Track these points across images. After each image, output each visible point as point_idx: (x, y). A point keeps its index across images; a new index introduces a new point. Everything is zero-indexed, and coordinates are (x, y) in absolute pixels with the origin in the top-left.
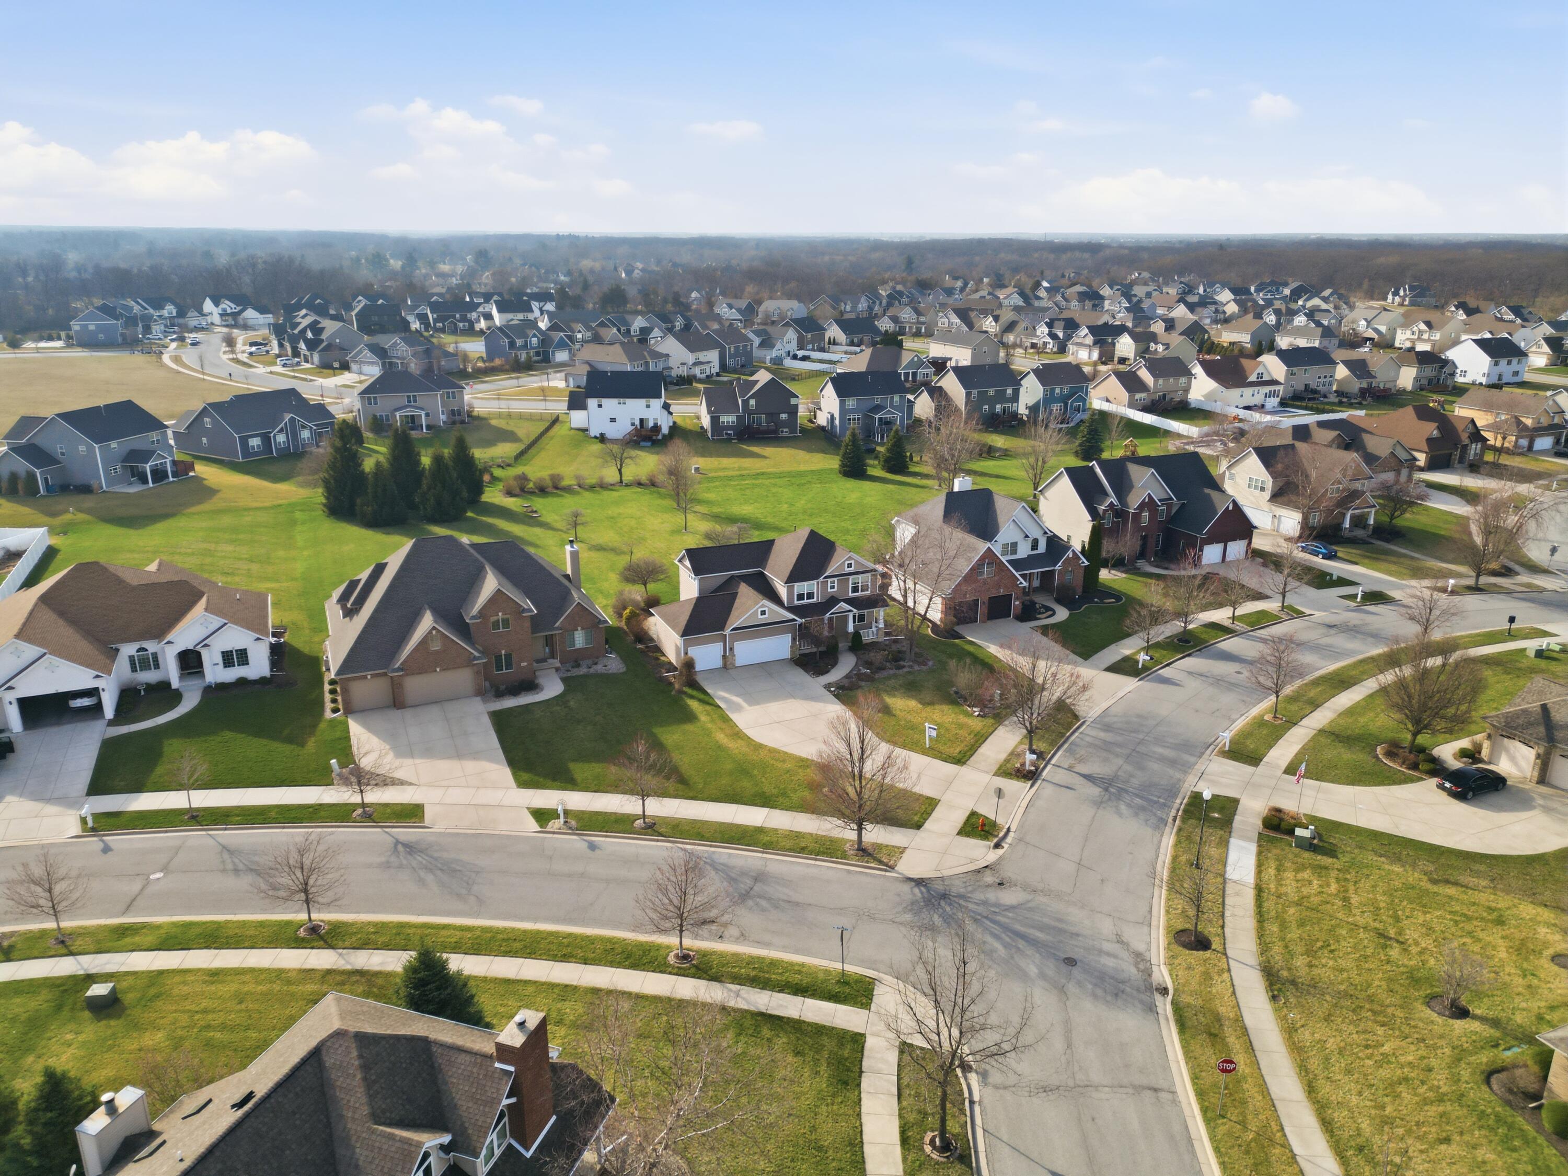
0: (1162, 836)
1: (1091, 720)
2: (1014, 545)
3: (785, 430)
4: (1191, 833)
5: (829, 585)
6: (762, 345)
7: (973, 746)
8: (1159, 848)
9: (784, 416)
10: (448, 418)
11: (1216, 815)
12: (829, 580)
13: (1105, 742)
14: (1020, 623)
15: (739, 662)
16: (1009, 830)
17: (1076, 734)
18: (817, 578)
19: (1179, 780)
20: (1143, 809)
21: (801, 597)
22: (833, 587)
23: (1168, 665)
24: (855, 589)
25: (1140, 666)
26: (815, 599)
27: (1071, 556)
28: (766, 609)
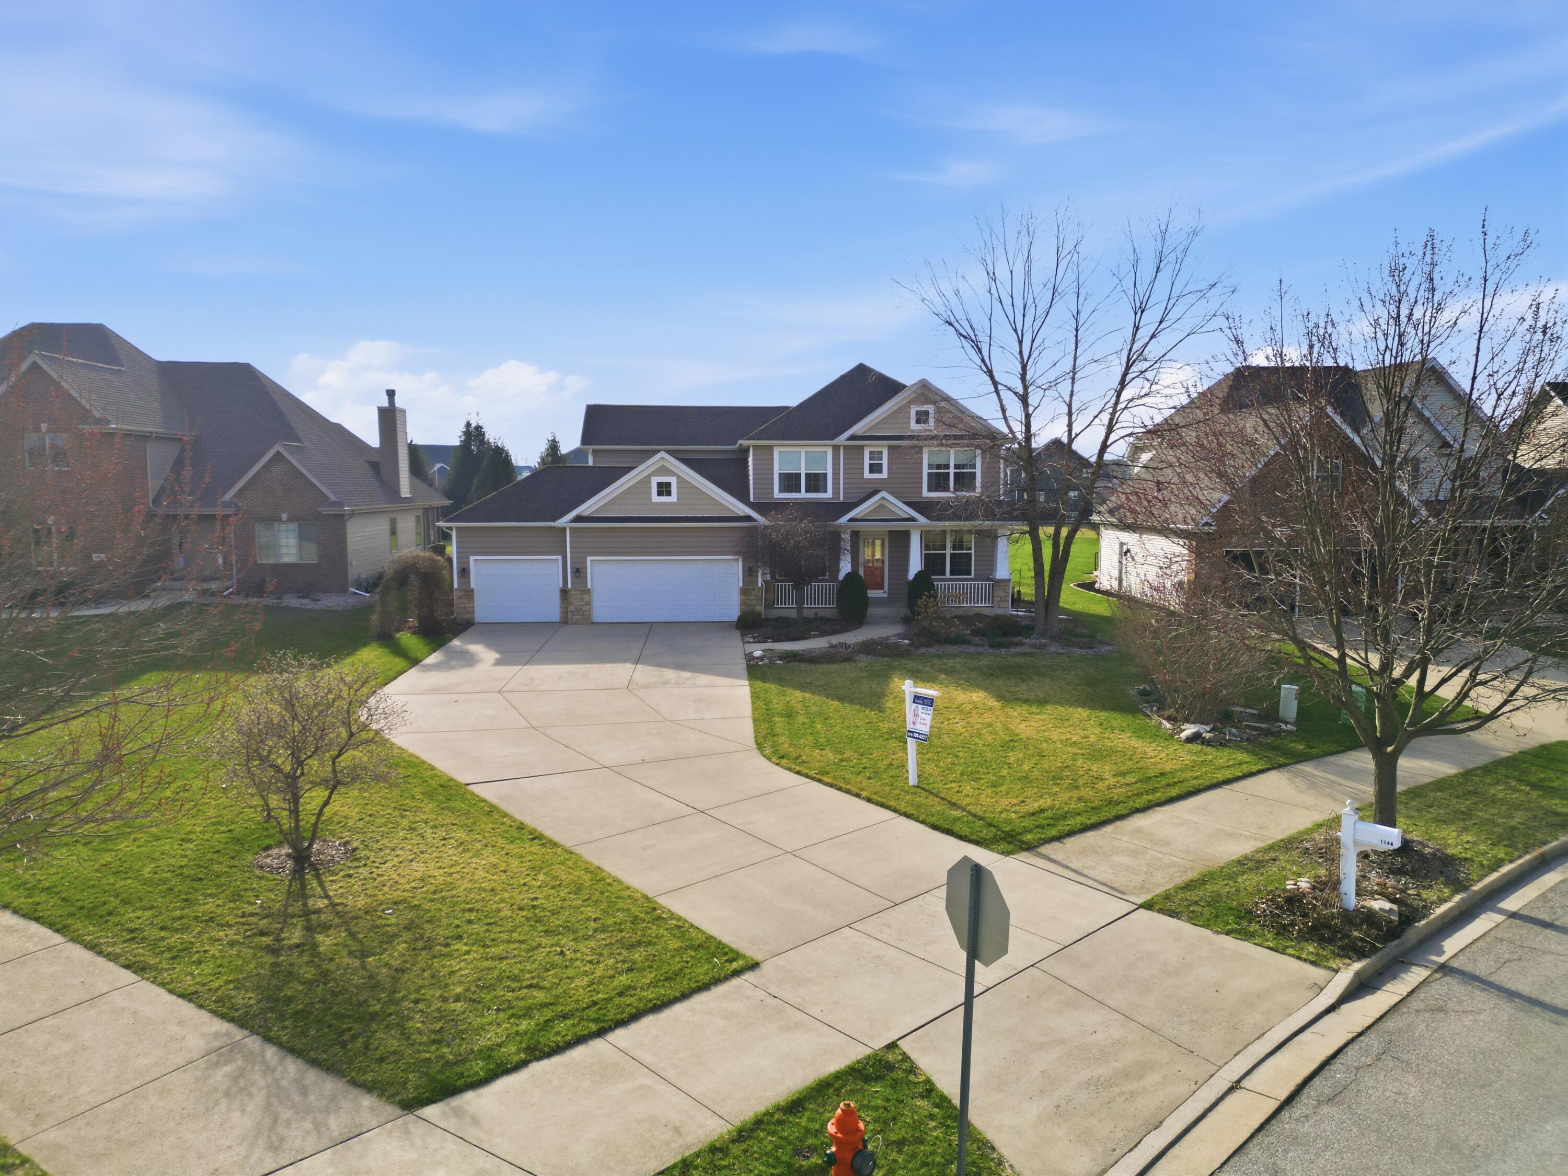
5: (867, 461)
12: (868, 448)
15: (601, 611)
18: (831, 437)
21: (790, 482)
22: (875, 468)
24: (938, 482)
26: (829, 494)
28: (673, 480)
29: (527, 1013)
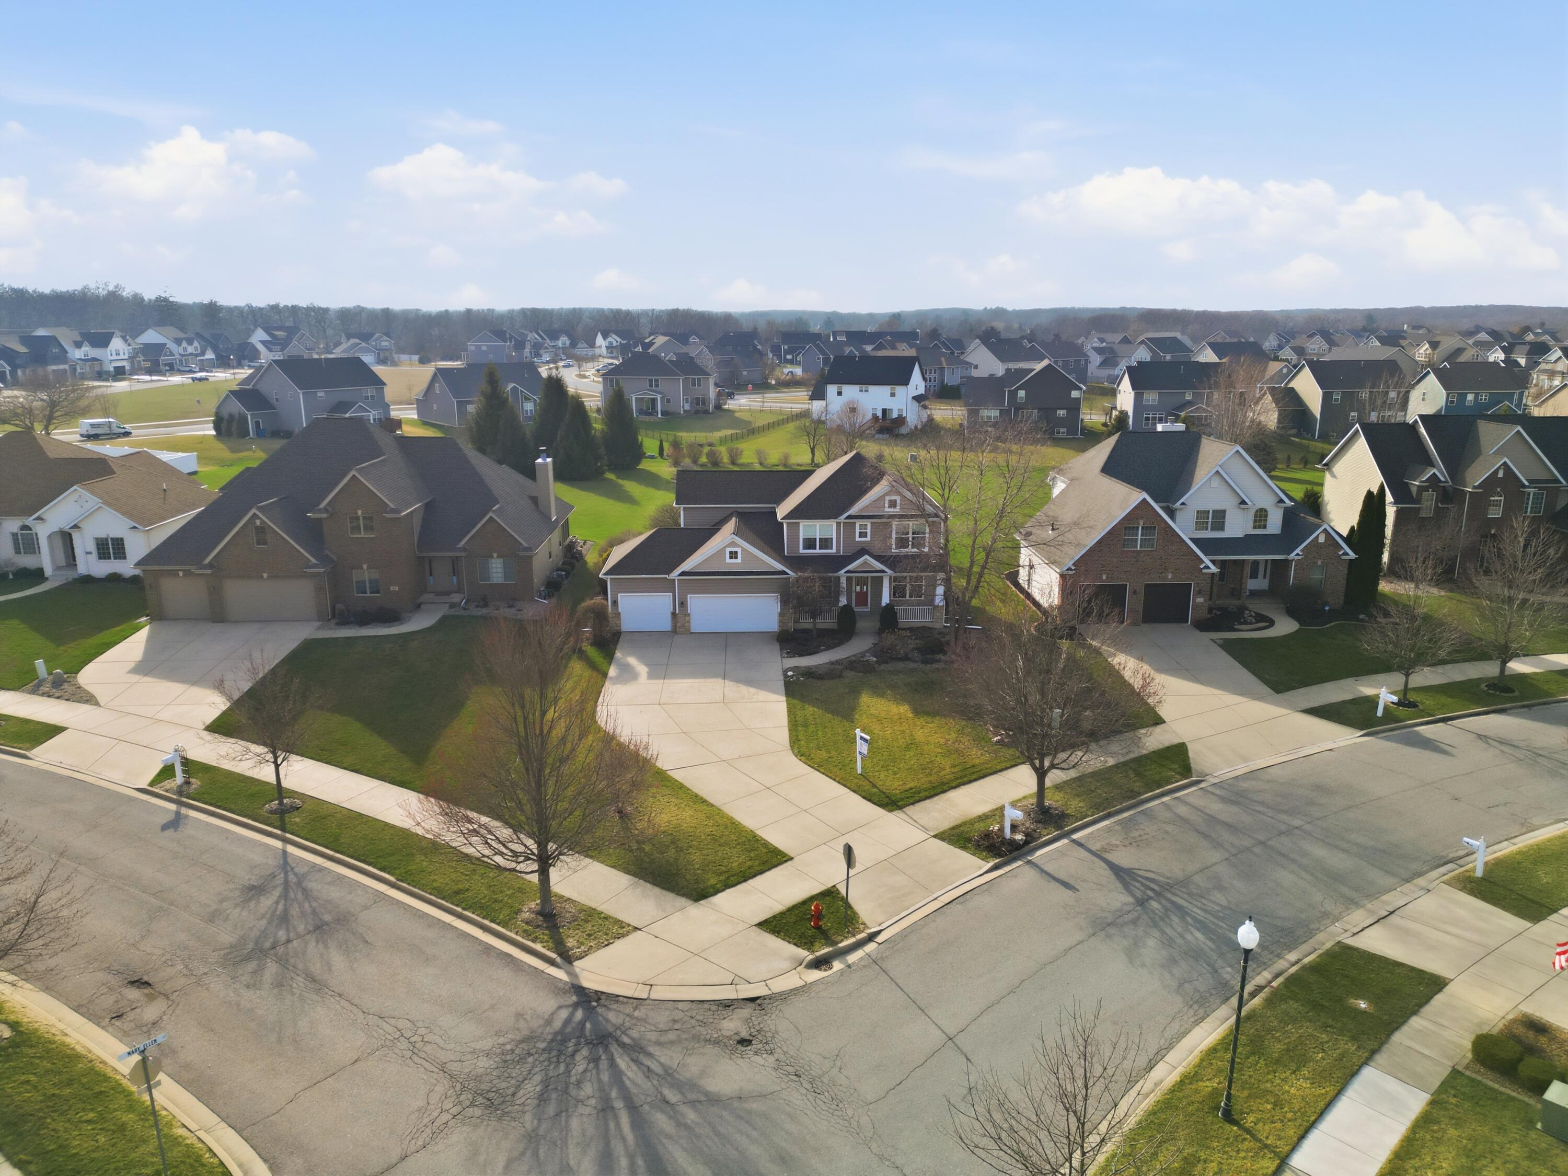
0: (1197, 1023)
1: (1216, 781)
2: (1219, 518)
3: (1062, 430)
4: (1269, 1031)
5: (857, 531)
6: (1103, 364)
7: (943, 784)
8: (1170, 1047)
9: (1062, 413)
10: (691, 406)
11: (1363, 1005)
12: (858, 523)
13: (1212, 820)
14: (1198, 633)
15: (696, 626)
16: (871, 937)
17: (1166, 799)
18: (835, 517)
19: (1325, 915)
20: (1196, 955)
21: (810, 543)
22: (862, 535)
23: (1444, 720)
24: (902, 543)
25: (1380, 713)
26: (834, 550)
27: (1322, 539)
28: (739, 550)
29: (721, 874)
